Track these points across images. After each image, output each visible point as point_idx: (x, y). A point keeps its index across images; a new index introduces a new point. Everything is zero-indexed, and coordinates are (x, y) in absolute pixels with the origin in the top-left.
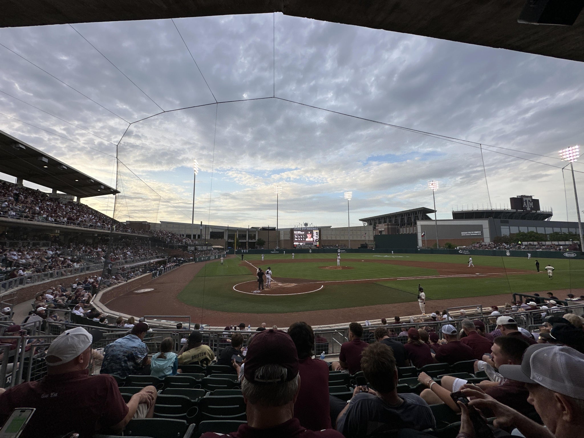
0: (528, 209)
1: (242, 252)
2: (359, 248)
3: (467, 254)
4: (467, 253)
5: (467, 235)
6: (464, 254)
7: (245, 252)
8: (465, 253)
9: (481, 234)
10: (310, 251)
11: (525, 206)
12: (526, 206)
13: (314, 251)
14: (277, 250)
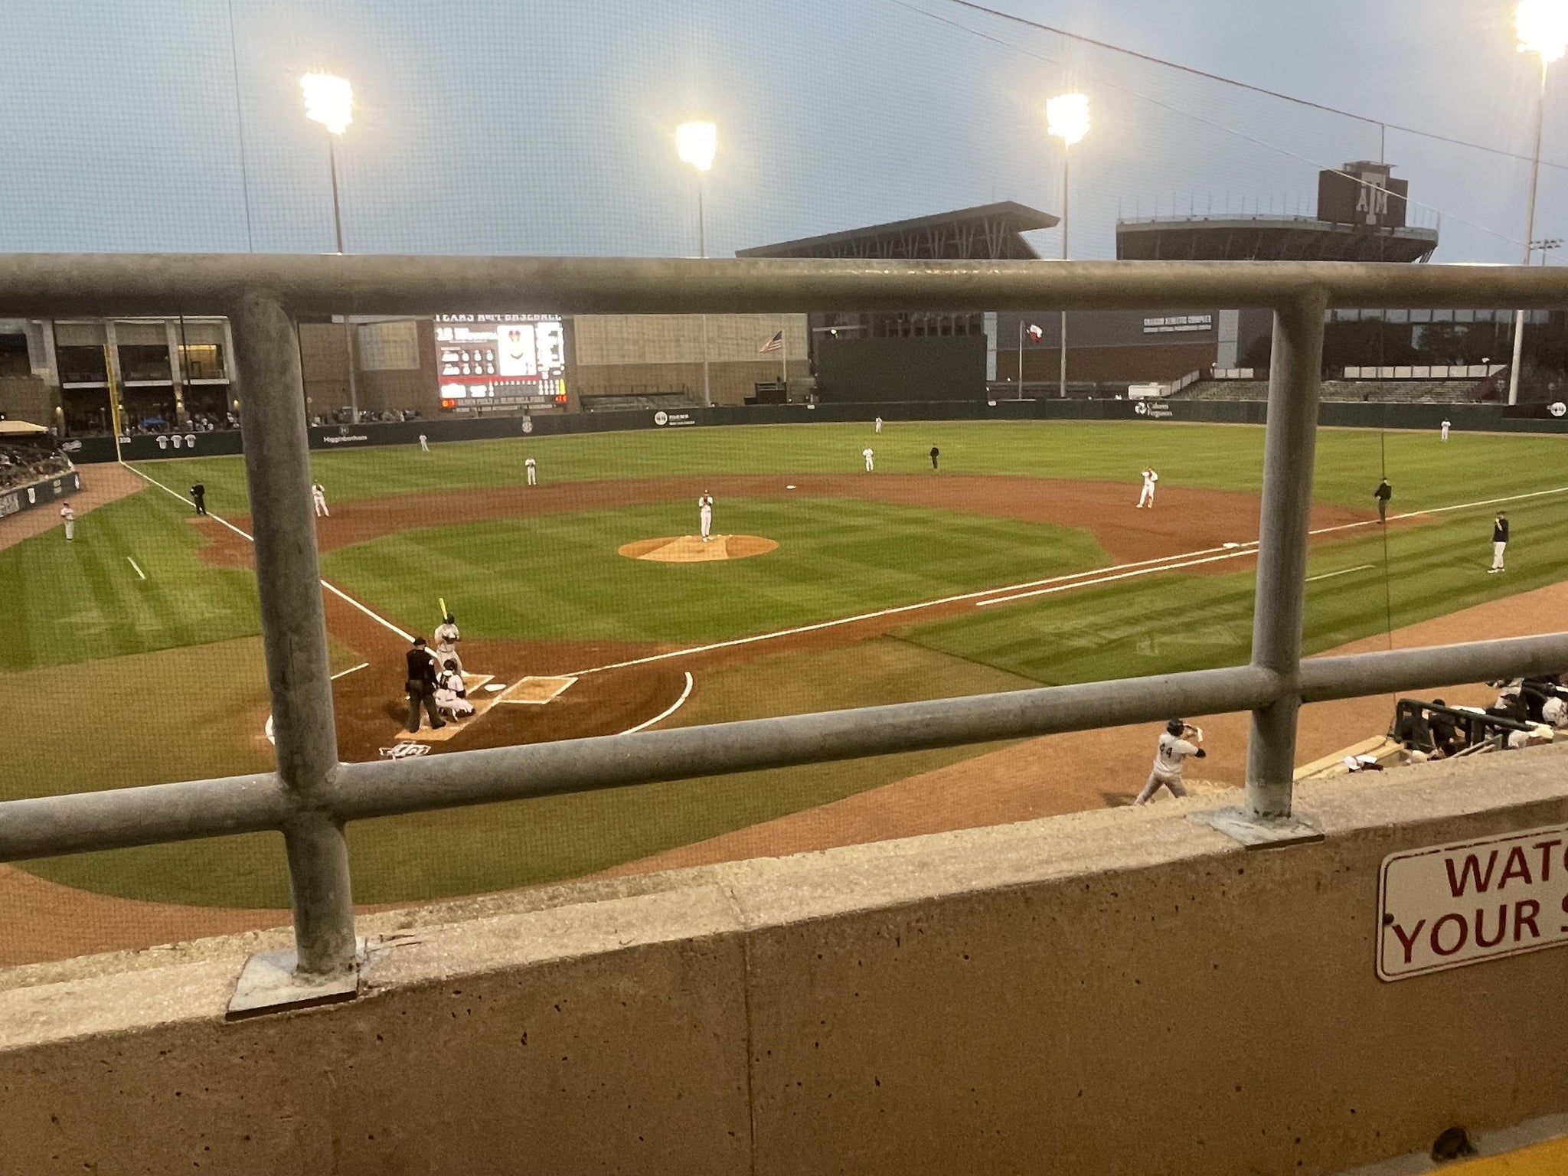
0: (1371, 220)
1: (163, 446)
2: (747, 401)
3: (1161, 418)
4: (1164, 414)
5: (1163, 329)
6: (1153, 418)
7: (177, 445)
8: (1157, 414)
9: (1209, 327)
10: (527, 427)
11: (1362, 206)
12: (1366, 210)
13: (544, 426)
14: (355, 430)
